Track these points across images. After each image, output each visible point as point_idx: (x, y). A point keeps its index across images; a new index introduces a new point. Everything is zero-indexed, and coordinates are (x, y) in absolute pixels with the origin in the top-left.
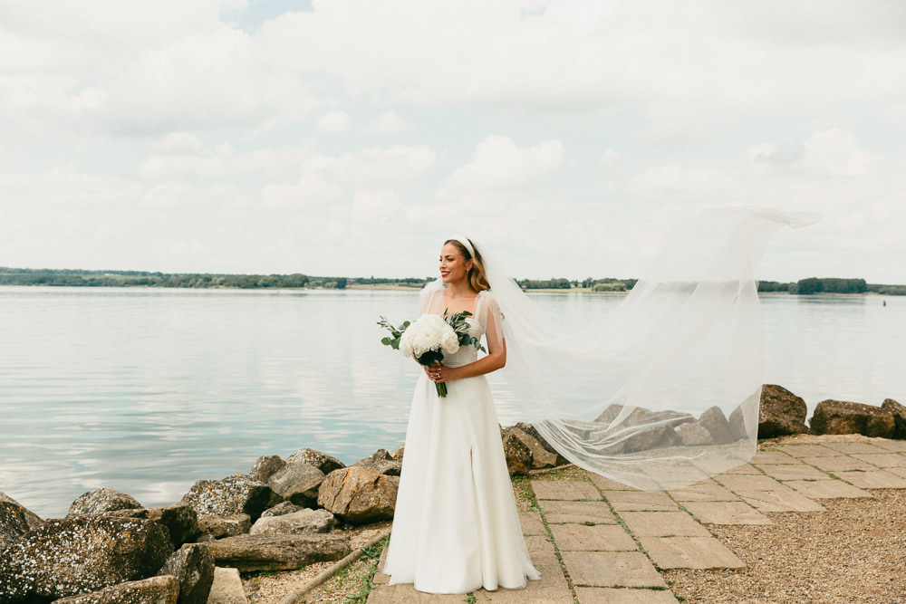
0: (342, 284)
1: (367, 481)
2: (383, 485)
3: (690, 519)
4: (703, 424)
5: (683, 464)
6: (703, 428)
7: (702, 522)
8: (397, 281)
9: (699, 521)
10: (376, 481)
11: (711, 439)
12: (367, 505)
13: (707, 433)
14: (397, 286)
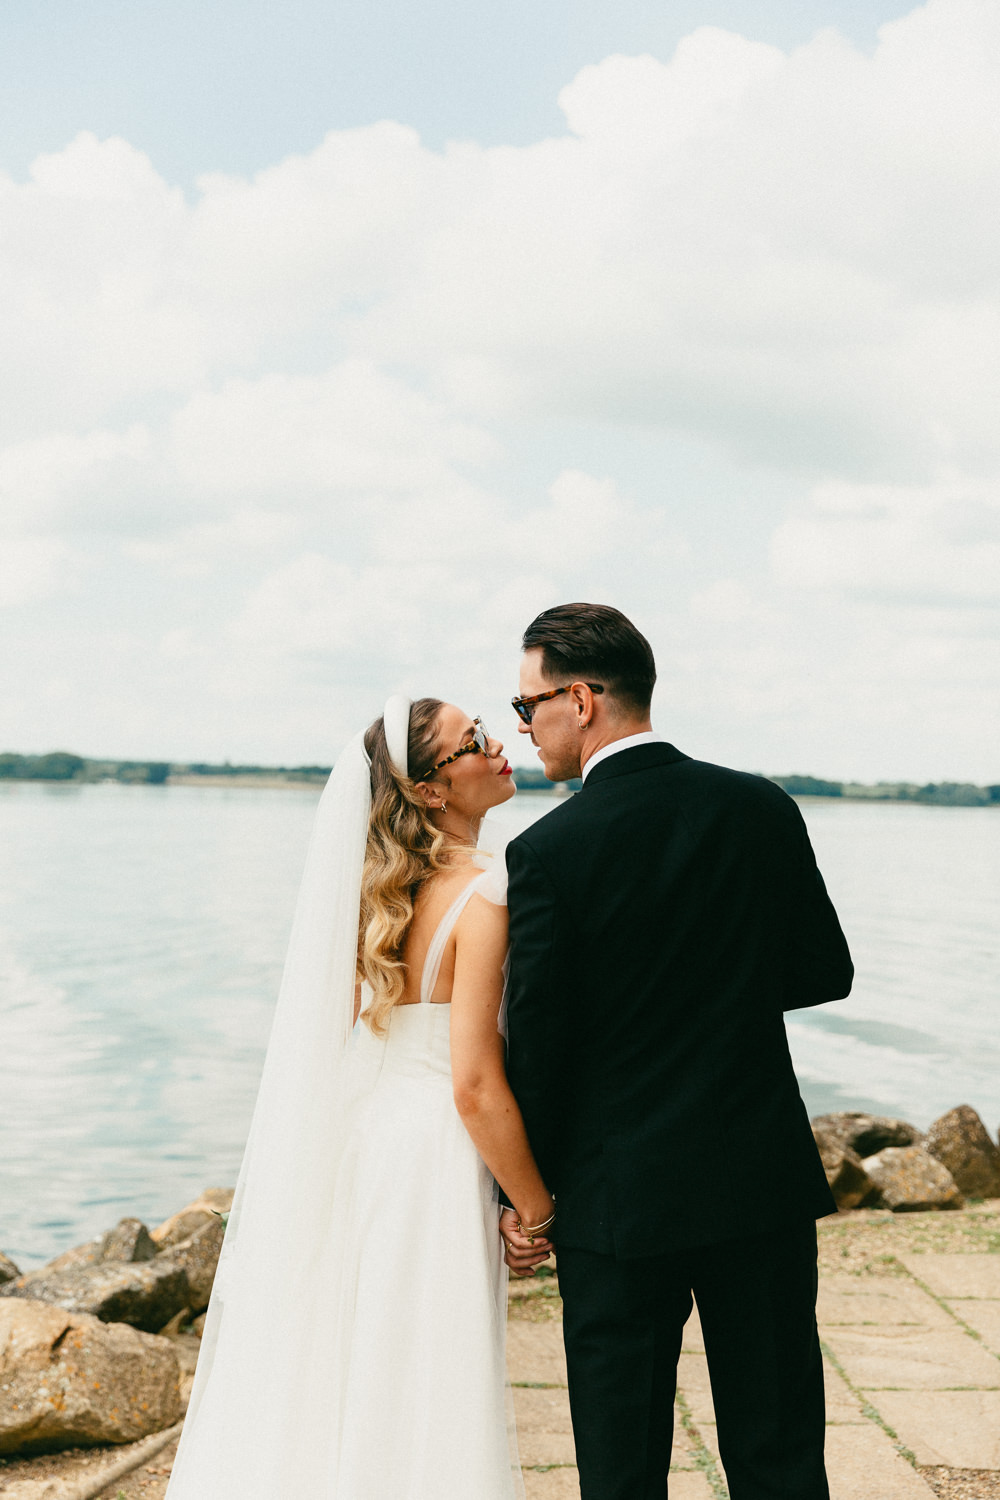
0: (158, 775)
1: (31, 1343)
2: (76, 1353)
3: (888, 1449)
4: (935, 1150)
5: (879, 1267)
6: (933, 1162)
7: (921, 1460)
8: (282, 770)
9: (910, 1457)
10: (58, 1343)
11: (955, 1189)
12: (28, 1408)
13: (944, 1175)
14: (280, 780)
